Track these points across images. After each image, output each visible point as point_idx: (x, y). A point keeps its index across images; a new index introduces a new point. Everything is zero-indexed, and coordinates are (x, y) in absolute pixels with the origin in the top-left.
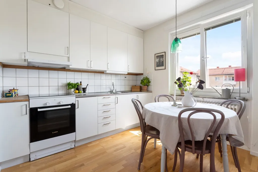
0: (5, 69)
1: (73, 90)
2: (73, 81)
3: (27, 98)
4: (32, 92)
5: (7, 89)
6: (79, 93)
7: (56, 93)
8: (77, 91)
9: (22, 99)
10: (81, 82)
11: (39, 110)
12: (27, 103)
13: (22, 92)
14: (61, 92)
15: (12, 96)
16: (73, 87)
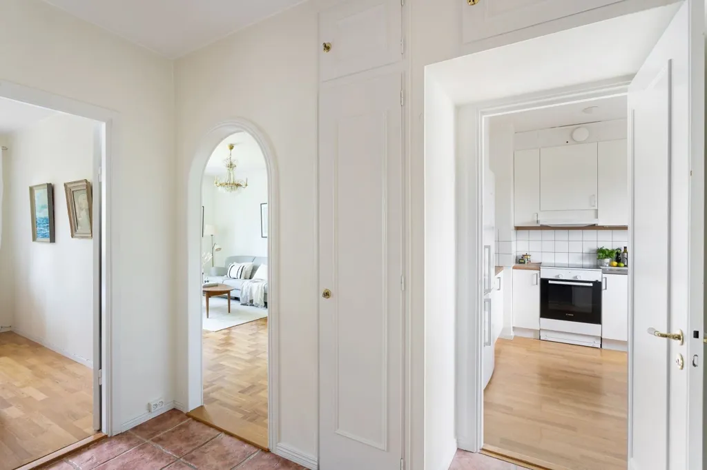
0: (519, 231)
1: (608, 260)
2: (608, 246)
3: (538, 266)
4: (547, 259)
5: (520, 254)
6: (618, 266)
7: (580, 263)
8: (615, 263)
9: (533, 267)
10: (625, 248)
11: (550, 282)
12: (537, 272)
13: (535, 258)
14: (587, 263)
15: (524, 263)
16: (607, 256)
